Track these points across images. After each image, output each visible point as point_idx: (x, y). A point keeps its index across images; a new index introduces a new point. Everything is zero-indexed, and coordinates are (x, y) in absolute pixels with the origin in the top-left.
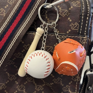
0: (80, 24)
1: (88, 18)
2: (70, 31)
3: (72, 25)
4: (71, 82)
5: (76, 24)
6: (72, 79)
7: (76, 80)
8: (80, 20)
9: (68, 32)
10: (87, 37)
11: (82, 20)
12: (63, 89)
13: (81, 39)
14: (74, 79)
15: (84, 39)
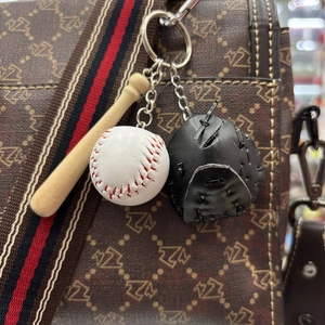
0: (251, 49)
1: (270, 33)
2: (226, 70)
3: (232, 56)
4: (252, 232)
5: (242, 51)
6: (252, 221)
7: (265, 224)
8: (250, 39)
9: (221, 75)
10: (277, 82)
11: (257, 39)
12: (226, 253)
13: (261, 88)
14: (257, 220)
15: (270, 87)
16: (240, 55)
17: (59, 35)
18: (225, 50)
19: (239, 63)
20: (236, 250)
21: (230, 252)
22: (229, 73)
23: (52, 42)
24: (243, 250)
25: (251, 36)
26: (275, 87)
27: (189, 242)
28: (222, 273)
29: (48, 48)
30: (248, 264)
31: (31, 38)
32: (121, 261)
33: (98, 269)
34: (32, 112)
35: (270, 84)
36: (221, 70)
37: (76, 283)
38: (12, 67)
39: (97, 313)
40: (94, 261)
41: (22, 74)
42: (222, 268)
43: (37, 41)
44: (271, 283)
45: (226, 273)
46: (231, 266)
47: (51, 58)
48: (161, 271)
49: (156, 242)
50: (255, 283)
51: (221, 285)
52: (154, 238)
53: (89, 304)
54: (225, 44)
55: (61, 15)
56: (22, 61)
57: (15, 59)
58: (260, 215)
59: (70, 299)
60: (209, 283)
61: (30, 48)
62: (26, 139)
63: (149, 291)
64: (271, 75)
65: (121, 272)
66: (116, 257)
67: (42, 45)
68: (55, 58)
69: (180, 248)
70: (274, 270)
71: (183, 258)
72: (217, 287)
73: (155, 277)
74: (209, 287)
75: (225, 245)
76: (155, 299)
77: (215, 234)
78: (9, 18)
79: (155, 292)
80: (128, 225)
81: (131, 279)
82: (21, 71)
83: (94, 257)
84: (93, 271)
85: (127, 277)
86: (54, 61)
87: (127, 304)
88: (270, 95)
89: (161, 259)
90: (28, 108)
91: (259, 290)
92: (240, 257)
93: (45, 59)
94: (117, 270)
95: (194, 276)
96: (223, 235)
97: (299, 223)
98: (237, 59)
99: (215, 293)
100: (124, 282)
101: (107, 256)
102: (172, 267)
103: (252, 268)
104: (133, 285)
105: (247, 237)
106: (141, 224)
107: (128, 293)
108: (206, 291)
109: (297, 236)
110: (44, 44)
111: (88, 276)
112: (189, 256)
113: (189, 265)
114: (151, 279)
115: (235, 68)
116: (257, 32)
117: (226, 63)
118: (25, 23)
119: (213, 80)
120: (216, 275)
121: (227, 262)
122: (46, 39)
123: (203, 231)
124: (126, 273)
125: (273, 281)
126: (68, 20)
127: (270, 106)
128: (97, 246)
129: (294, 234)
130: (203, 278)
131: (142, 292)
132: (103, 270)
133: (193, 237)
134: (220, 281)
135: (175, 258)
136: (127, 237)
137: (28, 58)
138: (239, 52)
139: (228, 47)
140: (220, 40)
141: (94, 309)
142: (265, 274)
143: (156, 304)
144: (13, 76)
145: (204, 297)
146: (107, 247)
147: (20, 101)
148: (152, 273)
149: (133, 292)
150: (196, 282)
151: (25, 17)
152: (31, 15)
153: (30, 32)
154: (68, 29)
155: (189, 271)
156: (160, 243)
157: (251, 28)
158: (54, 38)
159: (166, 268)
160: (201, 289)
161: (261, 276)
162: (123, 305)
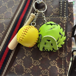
1: (65, 4)
2: (52, 14)
4: (58, 58)
5: (57, 9)
6: (58, 55)
7: (62, 56)
9: (51, 15)
11: (61, 5)
12: (50, 63)
13: (62, 19)
14: (60, 55)
15: (64, 19)
16: (56, 10)
17: (14, 6)
18: (52, 9)
19: (56, 12)
20: (53, 63)
21: (51, 63)
22: (53, 15)
23: (12, 8)
24: (55, 63)
25: (60, 5)
26: (66, 19)
27: (40, 60)
28: (49, 68)
29: (11, 9)
30: (57, 66)
31: (7, 7)
32: (23, 63)
33: (17, 64)
34: (5, 25)
35: (64, 18)
36: (51, 14)
37: (12, 67)
38: (2, 14)
39: (17, 75)
40: (17, 62)
41: (4, 16)
42: (49, 67)
43: (9, 8)
44: (63, 72)
45: (50, 68)
46: (51, 67)
47: (11, 12)
48: (32, 66)
49: (31, 59)
50: (58, 72)
51: (48, 71)
52: (31, 58)
53: (15, 73)
54: (53, 7)
55: (15, 1)
56: (5, 13)
57: (3, 12)
58: (61, 53)
59: (11, 71)
60: (45, 71)
61: (7, 10)
62: (3, 31)
63: (29, 71)
64: (65, 15)
65: (23, 65)
66: (22, 62)
67: (10, 9)
68: (12, 12)
69: (37, 61)
70: (64, 69)
71: (38, 63)
72: (47, 72)
73: (31, 68)
74: (45, 72)
75: (50, 61)
76: (31, 73)
77: (47, 58)
78: (3, 3)
79: (31, 71)
80: (25, 54)
81: (25, 67)
82: (4, 15)
83: (17, 61)
84: (16, 65)
85: (24, 67)
86: (12, 13)
87: (24, 74)
88: (64, 21)
89: (33, 63)
90: (4, 24)
91: (59, 74)
92: (55, 64)
93: (10, 12)
94: (22, 65)
95: (41, 68)
96: (50, 58)
97: (74, 56)
98: (55, 11)
99: (46, 73)
100: (23, 68)
101: (20, 61)
102: (35, 65)
103: (58, 68)
104: (26, 69)
105: (57, 59)
106: (28, 54)
107: (24, 71)
108: (44, 73)
109: (73, 60)
110: (10, 8)
111: (15, 66)
112: (40, 63)
113: (40, 65)
114: (30, 68)
115: (55, 13)
116: (61, 3)
117: (52, 12)
118: (6, 4)
119: (48, 17)
120: (47, 69)
121: (50, 66)
122: (11, 7)
123: (44, 57)
124: (24, 66)
125: (64, 72)
126: (16, 3)
127: (64, 24)
128: (17, 58)
129: (73, 59)
130: (43, 69)
131: (28, 71)
132: (19, 65)
133: (41, 58)
134: (48, 70)
135: (36, 63)
136: (25, 57)
137: (6, 12)
138: (56, 9)
139: (53, 8)
140: (51, 6)
141: (16, 74)
142: (61, 69)
143: (31, 74)
144: (2, 16)
145: (44, 74)
146: (20, 59)
147: (2, 22)
148: (30, 67)
149: (25, 71)
150: (41, 70)
151: (7, 2)
152: (8, 2)
153: (7, 6)
154: (16, 5)
155: (40, 67)
156: (32, 59)
157: (60, 2)
158: (13, 7)
159: (34, 66)
160: (43, 72)
161: (60, 70)
162: (23, 74)
